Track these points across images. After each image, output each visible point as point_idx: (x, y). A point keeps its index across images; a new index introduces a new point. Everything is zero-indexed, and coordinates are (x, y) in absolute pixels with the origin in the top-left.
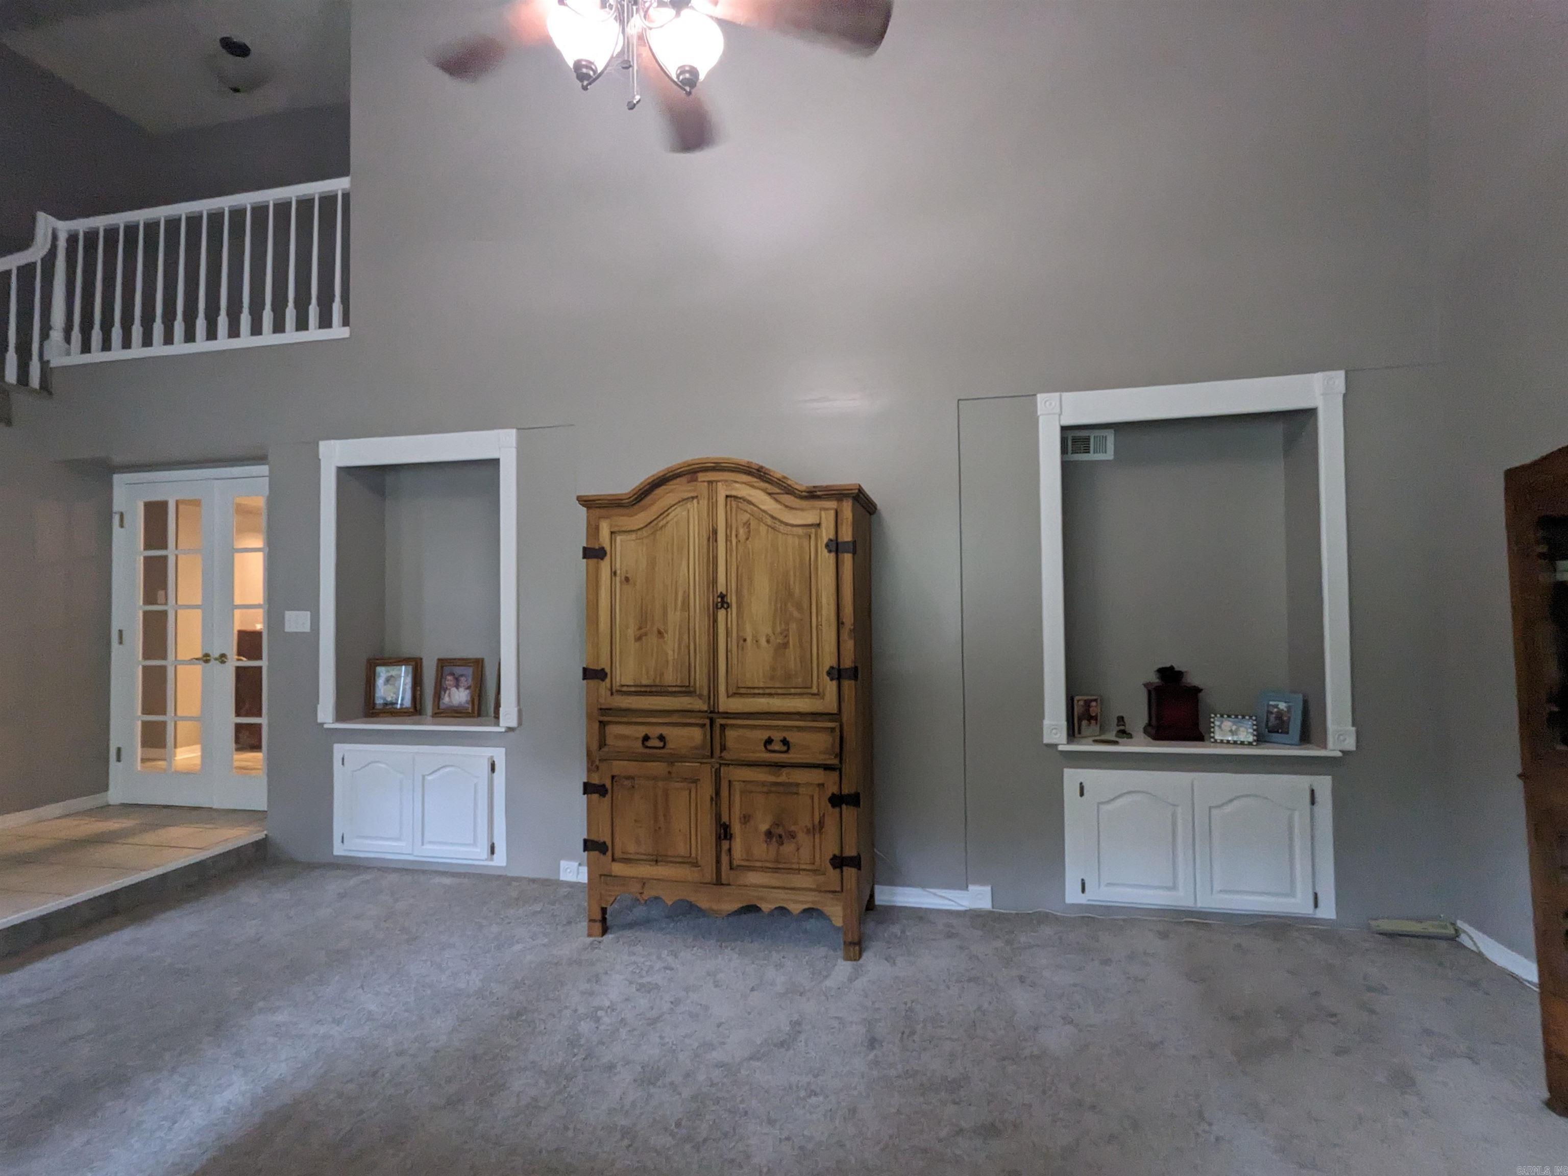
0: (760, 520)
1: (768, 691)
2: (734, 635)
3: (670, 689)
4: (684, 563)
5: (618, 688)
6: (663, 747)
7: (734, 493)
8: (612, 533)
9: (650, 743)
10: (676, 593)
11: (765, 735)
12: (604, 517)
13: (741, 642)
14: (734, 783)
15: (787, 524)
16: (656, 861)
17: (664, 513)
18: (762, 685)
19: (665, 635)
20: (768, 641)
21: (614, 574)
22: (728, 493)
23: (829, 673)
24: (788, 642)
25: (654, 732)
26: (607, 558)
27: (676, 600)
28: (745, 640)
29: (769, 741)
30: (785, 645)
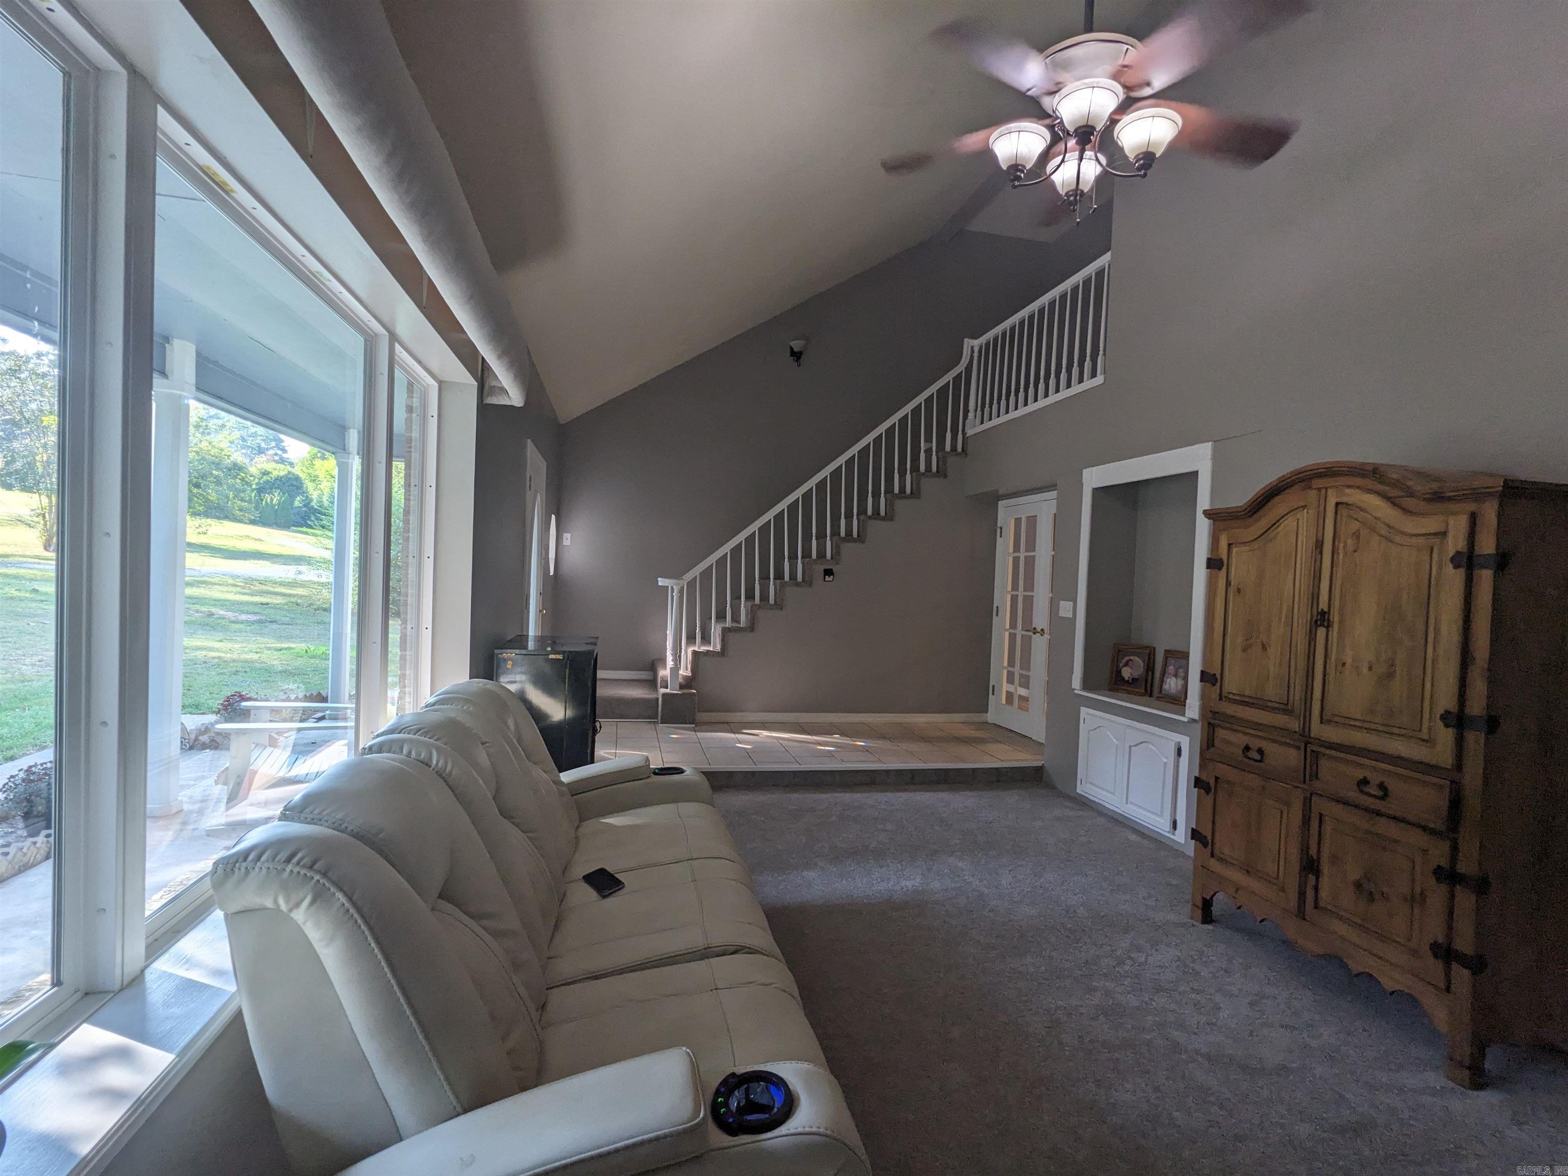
0: (1373, 530)
1: (1366, 725)
2: (1333, 657)
3: (1270, 704)
4: (1291, 576)
5: (1226, 695)
6: (1260, 761)
7: (1344, 499)
8: (1230, 545)
9: (1250, 754)
10: (1281, 608)
11: (1360, 774)
12: (1224, 530)
13: (1339, 667)
14: (1327, 818)
15: (1405, 534)
16: (1248, 872)
17: (1275, 524)
18: (1358, 717)
19: (1268, 649)
20: (1370, 668)
21: (1228, 583)
22: (1339, 500)
23: (1443, 717)
24: (1395, 671)
25: (1255, 744)
26: (1224, 569)
27: (1281, 612)
28: (1344, 664)
29: (1364, 782)
30: (1390, 675)
